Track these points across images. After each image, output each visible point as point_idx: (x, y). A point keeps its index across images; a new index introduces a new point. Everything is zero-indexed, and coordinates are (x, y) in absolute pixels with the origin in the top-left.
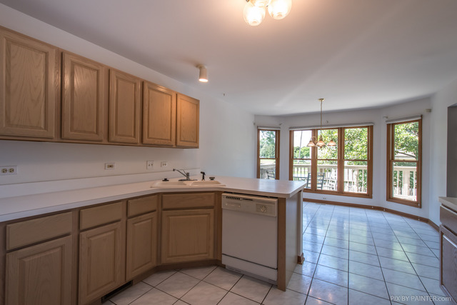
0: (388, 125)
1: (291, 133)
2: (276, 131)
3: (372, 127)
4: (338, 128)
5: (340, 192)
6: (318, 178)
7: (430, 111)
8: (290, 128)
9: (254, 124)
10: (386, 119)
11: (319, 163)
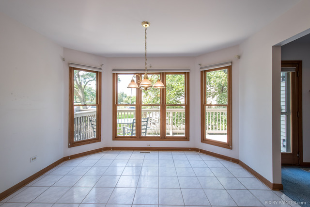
0: (202, 72)
1: (115, 76)
2: (97, 72)
3: (188, 73)
4: (160, 73)
5: (163, 137)
6: (143, 124)
7: (239, 57)
8: (113, 70)
9: (64, 60)
10: (199, 67)
11: (143, 109)
